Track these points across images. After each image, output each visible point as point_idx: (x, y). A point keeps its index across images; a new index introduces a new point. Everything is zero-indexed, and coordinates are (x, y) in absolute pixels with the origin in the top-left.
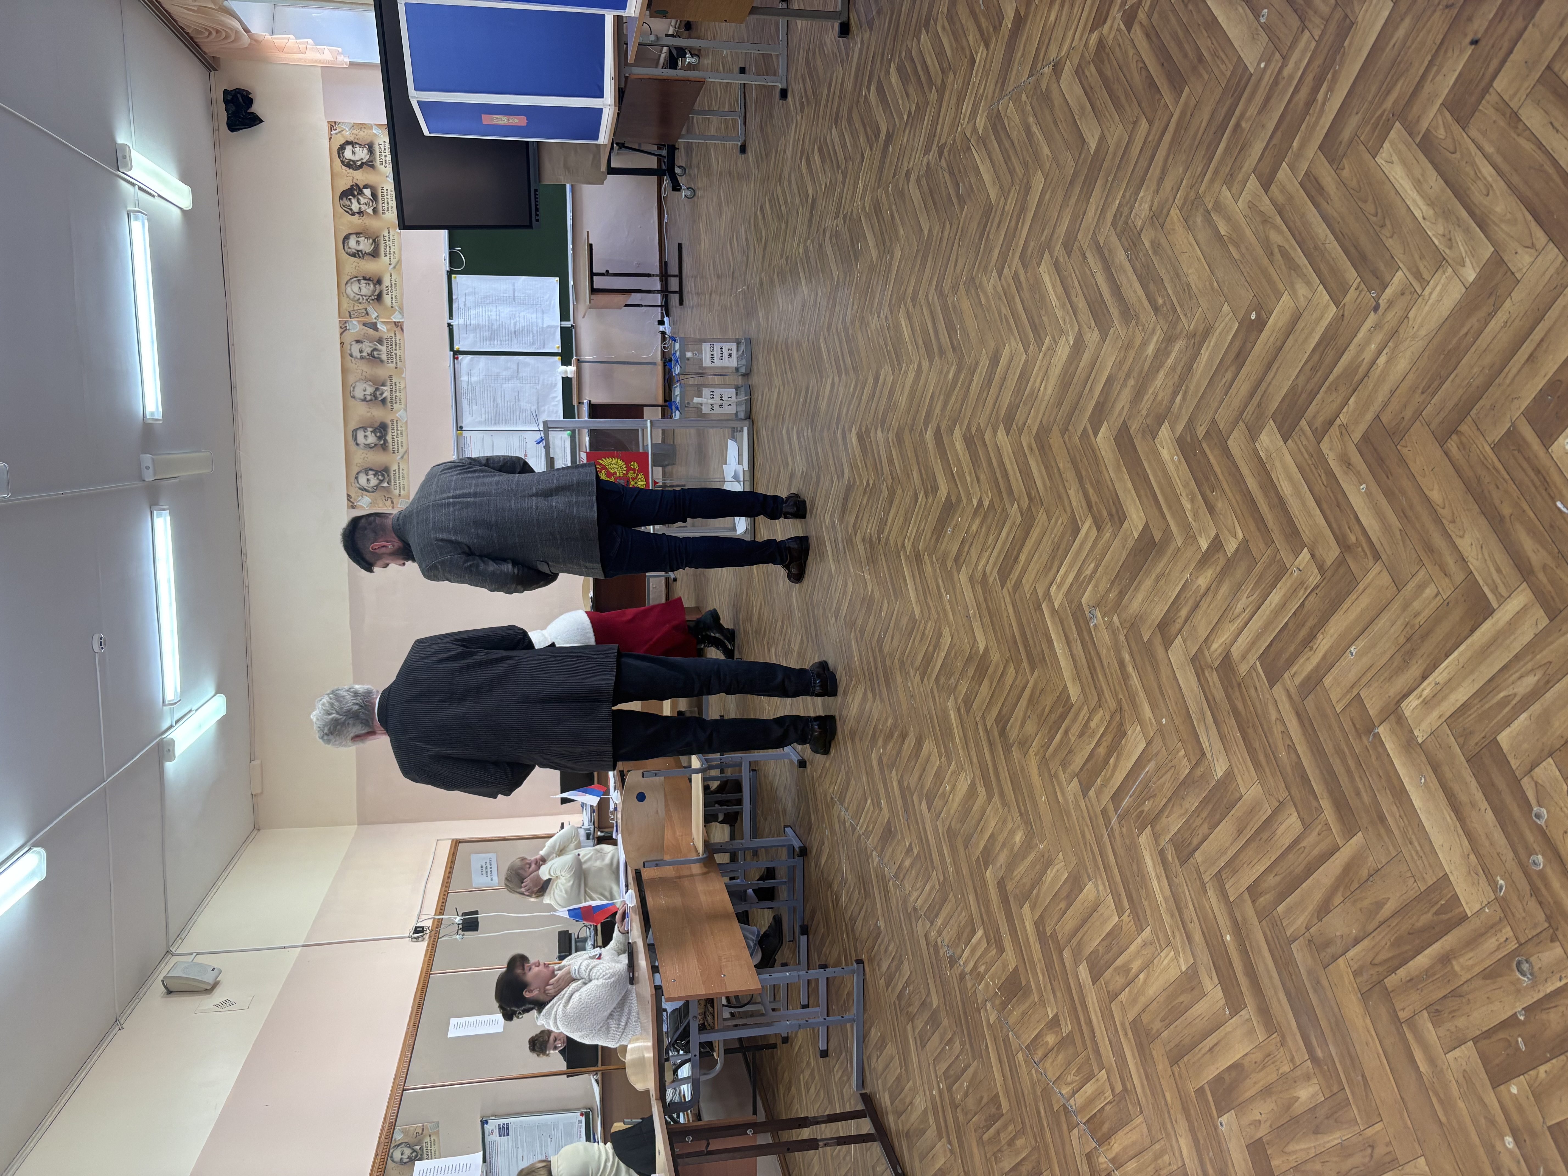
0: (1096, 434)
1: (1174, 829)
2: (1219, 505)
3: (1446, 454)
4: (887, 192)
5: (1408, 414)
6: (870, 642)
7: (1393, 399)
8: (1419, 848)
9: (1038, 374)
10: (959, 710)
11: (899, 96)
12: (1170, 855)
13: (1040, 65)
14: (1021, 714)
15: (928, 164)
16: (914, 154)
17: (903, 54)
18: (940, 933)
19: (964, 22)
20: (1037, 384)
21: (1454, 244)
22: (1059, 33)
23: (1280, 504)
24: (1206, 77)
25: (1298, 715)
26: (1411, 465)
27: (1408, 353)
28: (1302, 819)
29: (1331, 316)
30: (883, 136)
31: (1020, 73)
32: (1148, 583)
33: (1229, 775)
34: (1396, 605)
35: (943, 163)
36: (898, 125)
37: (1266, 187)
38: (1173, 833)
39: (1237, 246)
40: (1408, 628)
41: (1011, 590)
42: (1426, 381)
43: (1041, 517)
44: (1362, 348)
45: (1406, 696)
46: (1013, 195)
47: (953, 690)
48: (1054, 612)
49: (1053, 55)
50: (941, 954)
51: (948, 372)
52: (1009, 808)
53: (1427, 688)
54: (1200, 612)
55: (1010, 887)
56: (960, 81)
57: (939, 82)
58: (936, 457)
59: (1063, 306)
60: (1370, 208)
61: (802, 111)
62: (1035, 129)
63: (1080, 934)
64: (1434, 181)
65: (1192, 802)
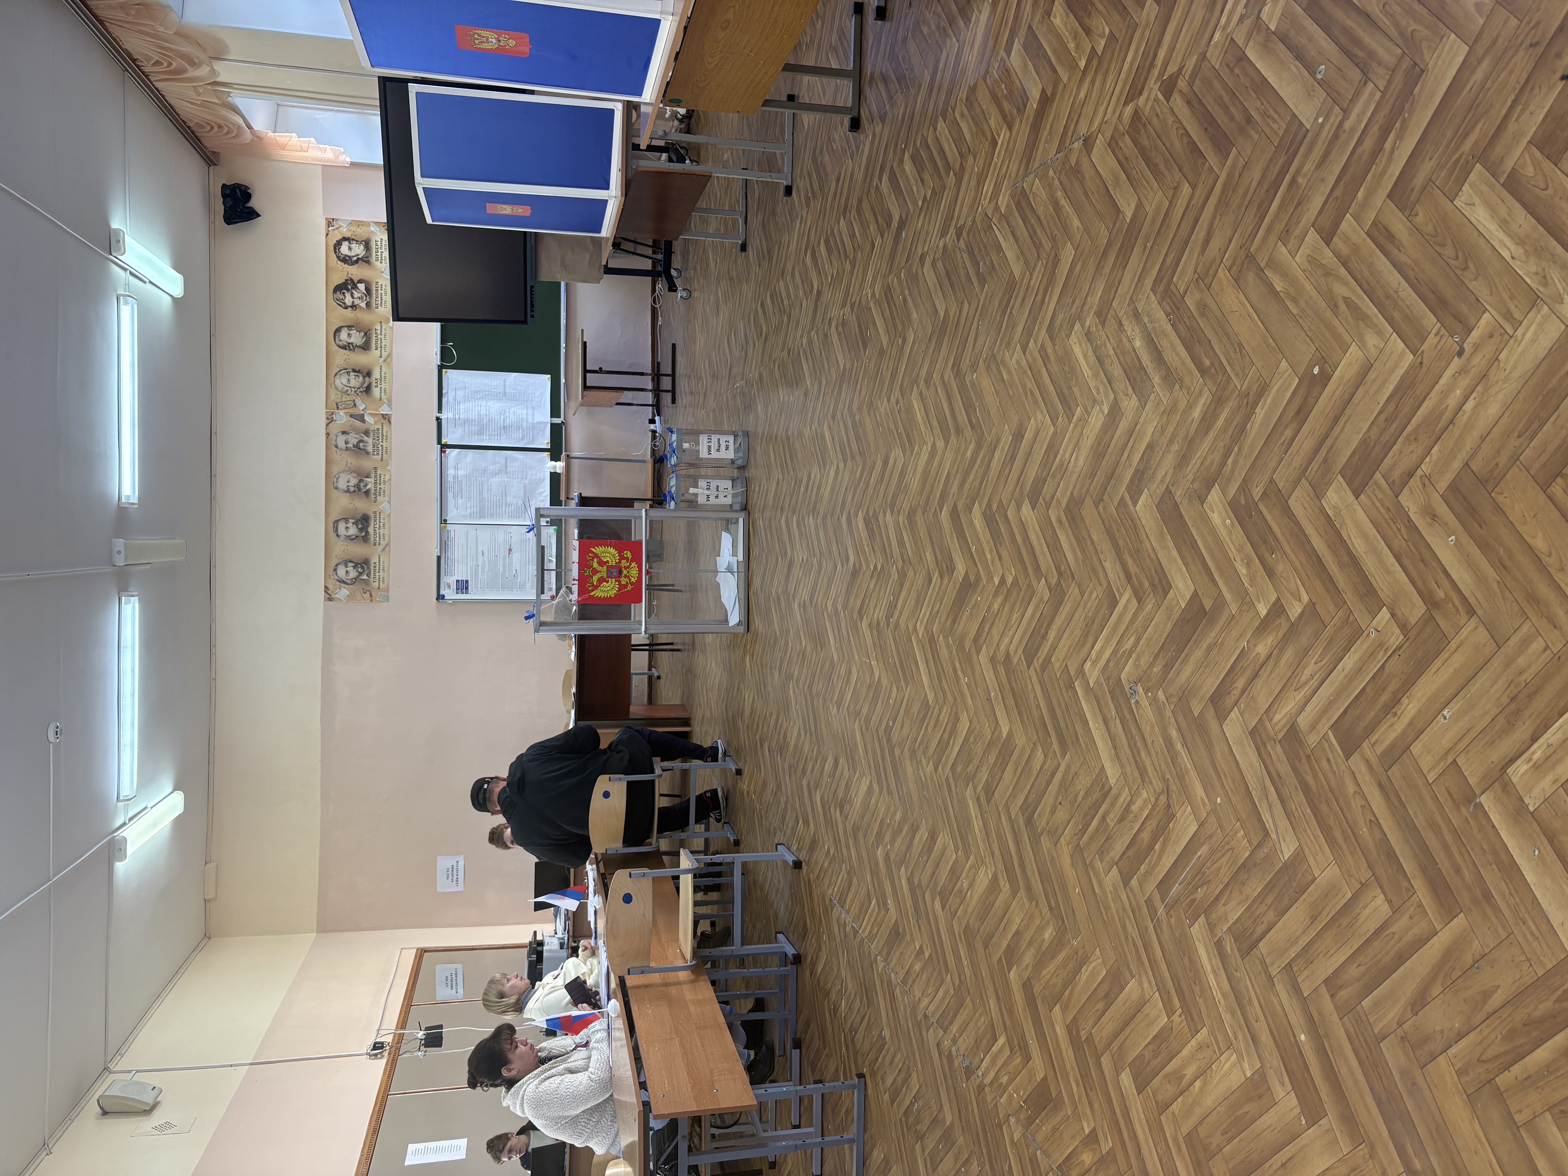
0: (1135, 503)
1: (1233, 917)
2: (1280, 568)
3: (1550, 499)
4: (899, 278)
5: (1503, 459)
6: (877, 731)
7: (1484, 446)
8: (1534, 928)
9: (1067, 446)
10: (978, 799)
11: (913, 183)
12: (1229, 946)
13: (1068, 141)
14: (1051, 801)
15: (945, 246)
16: (929, 238)
17: (918, 144)
18: (954, 1041)
19: (984, 107)
20: (1067, 456)
21: (1550, 281)
22: (1089, 108)
23: (1354, 563)
24: (1256, 137)
25: (1381, 786)
26: (1508, 512)
27: (1500, 397)
28: (1390, 902)
29: (1407, 365)
30: (895, 224)
31: (1047, 150)
32: (1199, 653)
33: (1299, 856)
34: (1496, 663)
35: (962, 244)
36: (912, 211)
37: (1328, 240)
38: (1231, 922)
39: (1295, 301)
40: (1512, 687)
41: (1038, 669)
42: (1523, 423)
43: (1073, 591)
44: (1445, 394)
45: (1512, 761)
46: (1040, 269)
47: (971, 778)
48: (1088, 690)
49: (1083, 129)
50: (956, 1064)
51: (966, 450)
52: (1037, 902)
53: (1537, 751)
54: (1259, 683)
55: (1037, 989)
56: (981, 163)
57: (957, 166)
58: (952, 537)
59: (1096, 375)
60: (1449, 251)
61: (808, 206)
62: (1063, 202)
63: (1121, 1038)
64: (1523, 220)
65: (1255, 887)
